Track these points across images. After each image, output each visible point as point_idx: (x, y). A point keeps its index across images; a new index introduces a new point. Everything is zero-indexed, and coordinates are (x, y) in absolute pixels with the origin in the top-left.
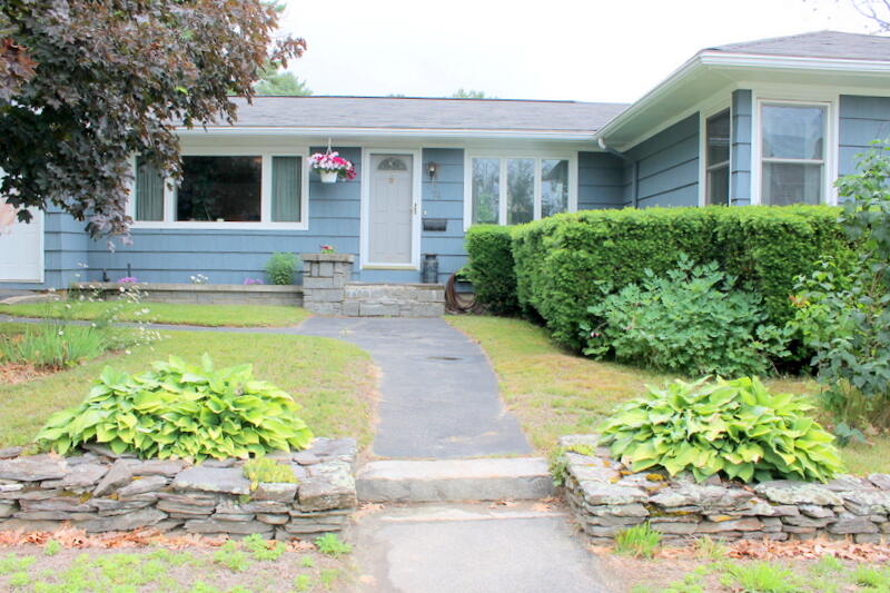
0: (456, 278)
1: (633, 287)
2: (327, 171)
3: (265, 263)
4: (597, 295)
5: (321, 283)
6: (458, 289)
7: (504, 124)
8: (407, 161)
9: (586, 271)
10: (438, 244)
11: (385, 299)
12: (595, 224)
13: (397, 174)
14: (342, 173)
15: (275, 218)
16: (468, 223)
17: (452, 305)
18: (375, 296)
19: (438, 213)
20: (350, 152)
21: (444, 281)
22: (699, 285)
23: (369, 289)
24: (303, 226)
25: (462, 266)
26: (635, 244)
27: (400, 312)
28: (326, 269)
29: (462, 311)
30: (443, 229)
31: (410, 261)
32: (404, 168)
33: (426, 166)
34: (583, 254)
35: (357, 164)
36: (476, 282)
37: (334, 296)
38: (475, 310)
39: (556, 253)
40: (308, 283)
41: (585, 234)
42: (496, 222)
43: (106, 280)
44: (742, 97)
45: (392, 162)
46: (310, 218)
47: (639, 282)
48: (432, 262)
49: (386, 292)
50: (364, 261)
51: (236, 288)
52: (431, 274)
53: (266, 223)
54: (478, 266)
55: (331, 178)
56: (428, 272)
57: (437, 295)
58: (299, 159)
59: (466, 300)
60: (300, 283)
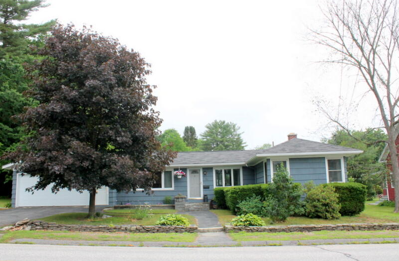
0: (212, 201)
1: (244, 201)
2: (179, 175)
3: (163, 198)
4: (238, 203)
5: (179, 203)
6: (213, 203)
7: (223, 161)
8: (198, 171)
9: (236, 198)
10: (208, 192)
11: (195, 207)
12: (237, 189)
13: (196, 174)
14: (183, 176)
15: (165, 187)
16: (215, 187)
17: (212, 207)
18: (192, 206)
19: (207, 184)
20: (184, 170)
21: (209, 202)
22: (256, 200)
23: (191, 204)
24: (172, 189)
25: (213, 197)
26: (245, 193)
27: (198, 210)
28: (180, 200)
29: (214, 209)
30: (208, 188)
31: (200, 197)
32: (198, 173)
33: (203, 172)
34: (234, 195)
35: (186, 172)
36: (216, 201)
37: (182, 206)
38: (217, 209)
39: (229, 195)
40: (176, 203)
41: (235, 191)
42: (222, 186)
43: (122, 204)
44: (268, 160)
45: (195, 171)
46: (175, 186)
47: (246, 200)
48: (206, 197)
49: (195, 205)
50: (189, 197)
51: (157, 205)
52: (206, 200)
53: (163, 188)
54: (217, 198)
55: (180, 177)
56: (205, 199)
57: (207, 205)
58: (171, 172)
59: (215, 206)
60: (174, 203)
